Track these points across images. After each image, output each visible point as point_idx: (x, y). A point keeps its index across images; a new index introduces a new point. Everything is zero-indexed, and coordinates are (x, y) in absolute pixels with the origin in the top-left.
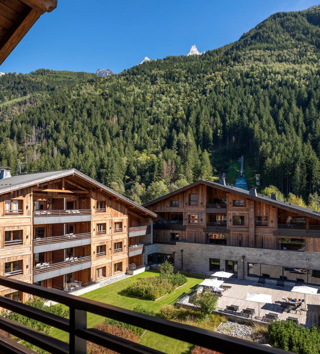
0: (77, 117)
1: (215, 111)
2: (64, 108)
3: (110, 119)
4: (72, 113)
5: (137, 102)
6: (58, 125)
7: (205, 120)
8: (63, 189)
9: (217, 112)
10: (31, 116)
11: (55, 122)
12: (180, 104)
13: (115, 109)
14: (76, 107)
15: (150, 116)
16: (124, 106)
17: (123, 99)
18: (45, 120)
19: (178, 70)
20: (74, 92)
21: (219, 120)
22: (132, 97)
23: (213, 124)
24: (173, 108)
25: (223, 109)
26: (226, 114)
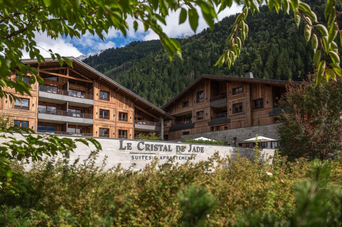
0: (159, 77)
1: (296, 52)
2: (148, 70)
3: (187, 75)
4: (155, 74)
5: (213, 56)
6: (143, 85)
7: (283, 63)
8: (68, 75)
9: (297, 52)
10: (122, 80)
11: (141, 83)
12: (257, 52)
13: (193, 65)
14: (159, 69)
15: (225, 68)
16: (201, 61)
17: (201, 55)
18: (133, 82)
19: (257, 20)
20: (158, 55)
21: (299, 61)
22: (209, 53)
23: (293, 66)
24: (250, 57)
25: (304, 50)
26: (309, 53)
